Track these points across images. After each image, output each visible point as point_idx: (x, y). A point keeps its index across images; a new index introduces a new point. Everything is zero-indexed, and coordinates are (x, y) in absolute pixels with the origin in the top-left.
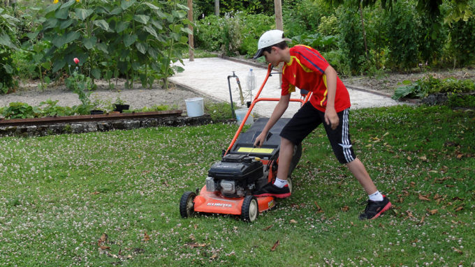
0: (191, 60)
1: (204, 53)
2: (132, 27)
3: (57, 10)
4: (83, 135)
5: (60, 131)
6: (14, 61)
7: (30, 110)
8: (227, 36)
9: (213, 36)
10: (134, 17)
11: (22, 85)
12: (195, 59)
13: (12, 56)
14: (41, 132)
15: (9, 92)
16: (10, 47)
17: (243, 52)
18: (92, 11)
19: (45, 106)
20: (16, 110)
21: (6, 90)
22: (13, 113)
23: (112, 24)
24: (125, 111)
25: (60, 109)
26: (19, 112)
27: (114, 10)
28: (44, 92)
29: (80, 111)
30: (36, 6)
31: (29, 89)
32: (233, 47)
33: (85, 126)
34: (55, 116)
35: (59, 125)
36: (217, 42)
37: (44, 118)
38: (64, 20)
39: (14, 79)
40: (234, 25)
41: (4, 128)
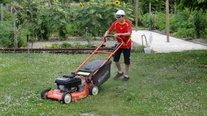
0: (136, 31)
1: (142, 28)
2: (110, 17)
3: (83, 10)
4: (87, 54)
5: (80, 53)
6: (66, 29)
7: (70, 45)
8: (151, 22)
9: (147, 22)
10: (111, 13)
11: (69, 38)
12: (138, 31)
13: (66, 27)
14: (73, 53)
15: (64, 40)
16: (65, 23)
17: (157, 28)
18: (95, 11)
19: (76, 44)
20: (65, 45)
21: (63, 39)
22: (64, 46)
23: (103, 16)
24: (104, 47)
25: (80, 45)
26: (66, 46)
27: (104, 10)
28: (77, 40)
29: (88, 46)
30: (75, 9)
31: (72, 39)
32: (153, 26)
33: (89, 52)
34: (78, 48)
35: (80, 51)
36: (148, 24)
37: (75, 48)
38: (85, 14)
39: (67, 35)
40: (154, 17)
41: (60, 51)
